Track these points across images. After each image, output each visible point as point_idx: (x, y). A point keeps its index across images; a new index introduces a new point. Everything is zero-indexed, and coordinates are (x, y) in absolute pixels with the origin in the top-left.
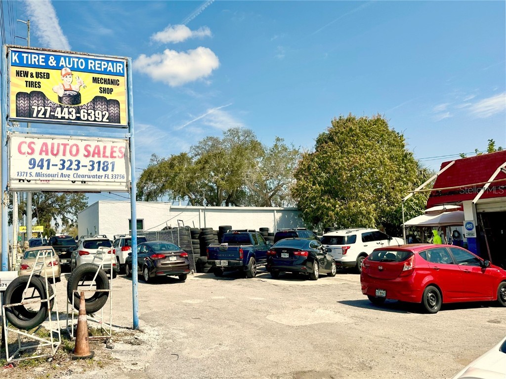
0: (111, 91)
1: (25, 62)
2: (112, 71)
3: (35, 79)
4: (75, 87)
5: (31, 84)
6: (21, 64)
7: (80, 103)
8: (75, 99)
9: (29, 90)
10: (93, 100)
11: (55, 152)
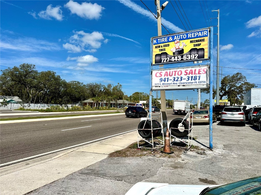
0: (200, 45)
1: (159, 42)
2: (201, 35)
3: (163, 48)
4: (181, 47)
5: (161, 50)
6: (158, 43)
7: (183, 53)
8: (181, 52)
9: (160, 53)
10: (190, 50)
11: (171, 75)
